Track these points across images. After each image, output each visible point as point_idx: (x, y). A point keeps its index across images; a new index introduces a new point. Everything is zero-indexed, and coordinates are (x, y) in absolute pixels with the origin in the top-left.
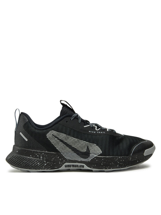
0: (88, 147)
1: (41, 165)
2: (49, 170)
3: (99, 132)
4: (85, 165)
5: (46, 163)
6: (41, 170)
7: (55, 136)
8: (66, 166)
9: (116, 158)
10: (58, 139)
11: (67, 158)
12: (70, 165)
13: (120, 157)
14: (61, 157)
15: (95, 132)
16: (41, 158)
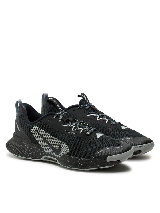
0: (60, 145)
1: (26, 153)
2: (32, 159)
3: (73, 133)
4: (57, 161)
5: (30, 153)
6: (25, 158)
7: (37, 132)
8: (45, 158)
9: (78, 159)
10: (39, 134)
11: (46, 151)
12: (48, 158)
13: (81, 159)
14: (42, 150)
15: (70, 132)
16: (28, 147)
